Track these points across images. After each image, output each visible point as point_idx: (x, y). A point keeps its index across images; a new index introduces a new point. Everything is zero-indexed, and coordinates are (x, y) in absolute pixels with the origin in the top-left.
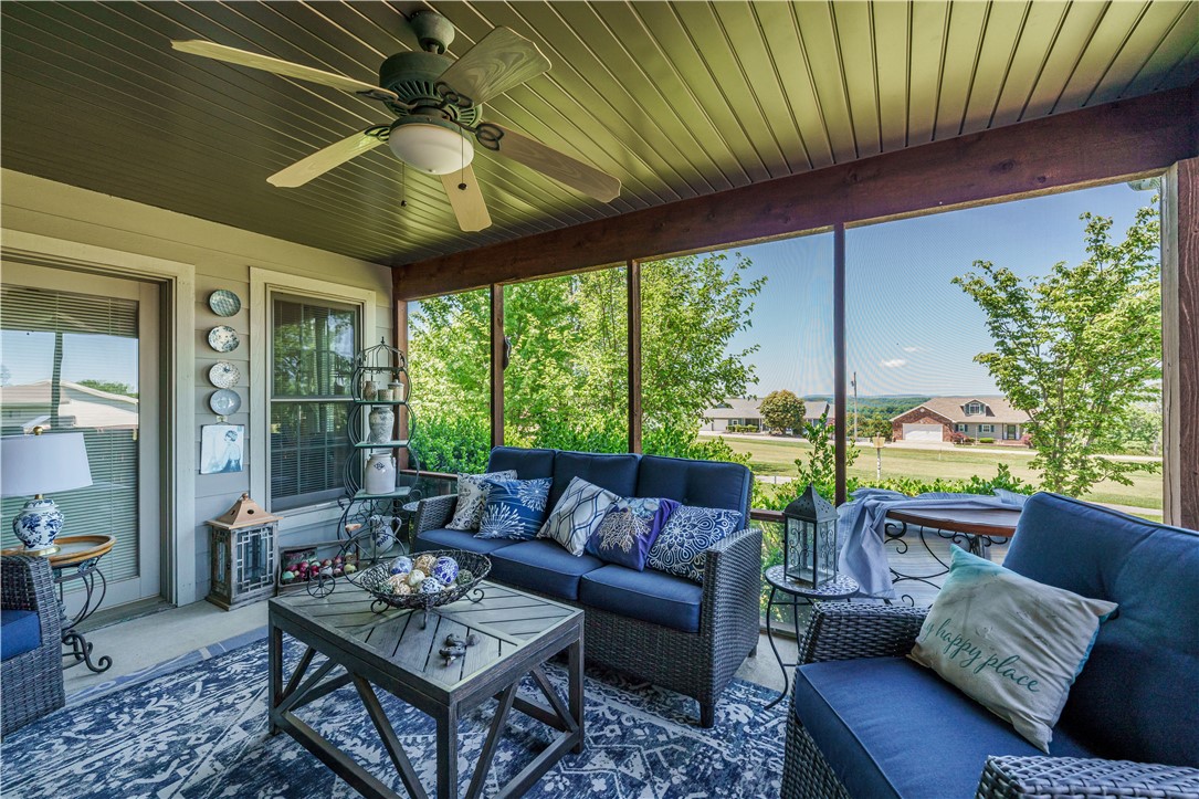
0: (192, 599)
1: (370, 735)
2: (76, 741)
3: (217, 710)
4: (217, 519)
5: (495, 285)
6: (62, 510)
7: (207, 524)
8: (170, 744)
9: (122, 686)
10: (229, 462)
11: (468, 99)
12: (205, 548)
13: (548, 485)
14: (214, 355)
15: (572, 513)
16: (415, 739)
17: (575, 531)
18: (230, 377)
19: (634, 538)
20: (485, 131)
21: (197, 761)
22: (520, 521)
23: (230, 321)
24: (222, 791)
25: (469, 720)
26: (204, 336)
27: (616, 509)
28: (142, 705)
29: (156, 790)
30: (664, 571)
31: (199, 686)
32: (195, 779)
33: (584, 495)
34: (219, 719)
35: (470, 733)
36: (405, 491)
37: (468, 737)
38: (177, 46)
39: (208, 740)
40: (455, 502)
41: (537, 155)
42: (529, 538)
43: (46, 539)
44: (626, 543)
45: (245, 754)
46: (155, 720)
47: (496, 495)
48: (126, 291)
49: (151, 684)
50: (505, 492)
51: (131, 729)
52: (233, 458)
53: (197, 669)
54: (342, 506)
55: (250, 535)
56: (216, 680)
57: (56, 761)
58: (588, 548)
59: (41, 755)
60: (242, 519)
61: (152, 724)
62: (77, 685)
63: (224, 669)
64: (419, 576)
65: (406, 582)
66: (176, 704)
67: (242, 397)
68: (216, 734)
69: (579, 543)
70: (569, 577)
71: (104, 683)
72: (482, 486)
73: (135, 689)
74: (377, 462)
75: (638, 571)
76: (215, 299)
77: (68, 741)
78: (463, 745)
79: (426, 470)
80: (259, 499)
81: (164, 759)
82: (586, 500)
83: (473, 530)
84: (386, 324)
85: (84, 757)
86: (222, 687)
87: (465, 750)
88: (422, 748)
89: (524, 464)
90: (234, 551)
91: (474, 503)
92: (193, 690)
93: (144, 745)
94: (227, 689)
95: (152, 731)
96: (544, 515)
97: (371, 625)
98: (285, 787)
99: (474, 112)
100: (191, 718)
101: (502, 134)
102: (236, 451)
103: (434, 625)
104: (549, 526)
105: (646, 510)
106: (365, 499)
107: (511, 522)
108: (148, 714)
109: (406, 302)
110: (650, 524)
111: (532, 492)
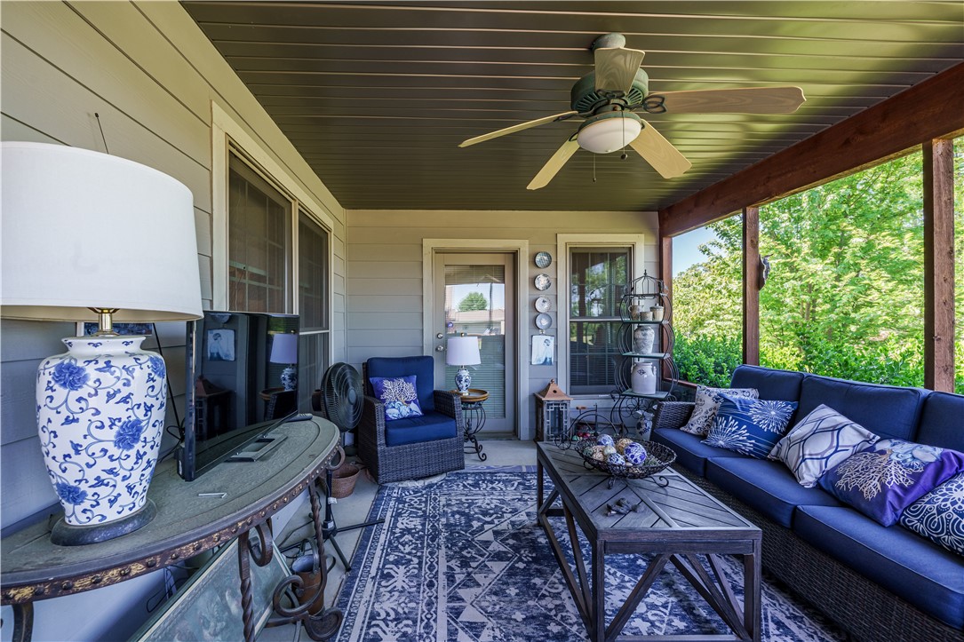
0: (527, 438)
1: (588, 554)
2: (466, 487)
3: (519, 500)
4: (539, 393)
5: (748, 208)
6: (470, 375)
7: (534, 395)
8: (496, 506)
9: (488, 471)
10: (546, 359)
11: (619, 91)
12: (534, 410)
13: (790, 409)
14: (538, 292)
15: (803, 440)
16: (615, 573)
17: (804, 460)
18: (546, 306)
19: (883, 486)
20: (649, 103)
21: (503, 520)
22: (749, 438)
23: (545, 271)
24: (507, 539)
25: (661, 583)
26: (533, 281)
27: (871, 449)
28: (492, 483)
29: (484, 524)
30: (925, 538)
31: (516, 484)
32: (499, 528)
33: (823, 425)
34: (518, 504)
35: (658, 592)
36: (662, 395)
37: (655, 594)
38: (462, 146)
39: (510, 512)
40: (692, 408)
41: (700, 101)
42: (758, 456)
43: (465, 388)
44: (871, 488)
45: (523, 528)
46: (494, 492)
47: (726, 409)
48: (498, 260)
49: (498, 475)
50: (735, 407)
51: (485, 492)
52: (548, 357)
53: (518, 476)
54: (613, 398)
55: (554, 406)
56: (523, 484)
57: (459, 492)
58: (822, 481)
59: (455, 487)
60: (550, 396)
61: (493, 494)
62: (471, 463)
63: (529, 480)
64: (613, 450)
65: (602, 452)
66: (504, 489)
67: (553, 317)
68: (515, 511)
69: (810, 473)
70: (782, 503)
71: (482, 466)
72: (716, 399)
73: (492, 474)
74: (639, 369)
75: (881, 525)
76: (538, 258)
77: (464, 486)
78: (648, 596)
79: (687, 380)
80: (562, 384)
81: (492, 512)
82: (825, 431)
83: (702, 436)
84: (653, 258)
85: (467, 495)
86: (525, 489)
87: (647, 600)
88: (618, 581)
89: (769, 384)
90: (545, 413)
91: (707, 412)
92: (513, 485)
93: (487, 501)
94: (527, 491)
95: (492, 496)
96: (776, 438)
97: (579, 474)
98: (534, 555)
99: (640, 92)
100: (508, 498)
101: (663, 99)
102: (550, 354)
103: (618, 489)
104: (779, 449)
105: (913, 458)
106: (632, 397)
107: (738, 436)
108: (493, 488)
109: (671, 237)
110: (916, 477)
111: (769, 414)
